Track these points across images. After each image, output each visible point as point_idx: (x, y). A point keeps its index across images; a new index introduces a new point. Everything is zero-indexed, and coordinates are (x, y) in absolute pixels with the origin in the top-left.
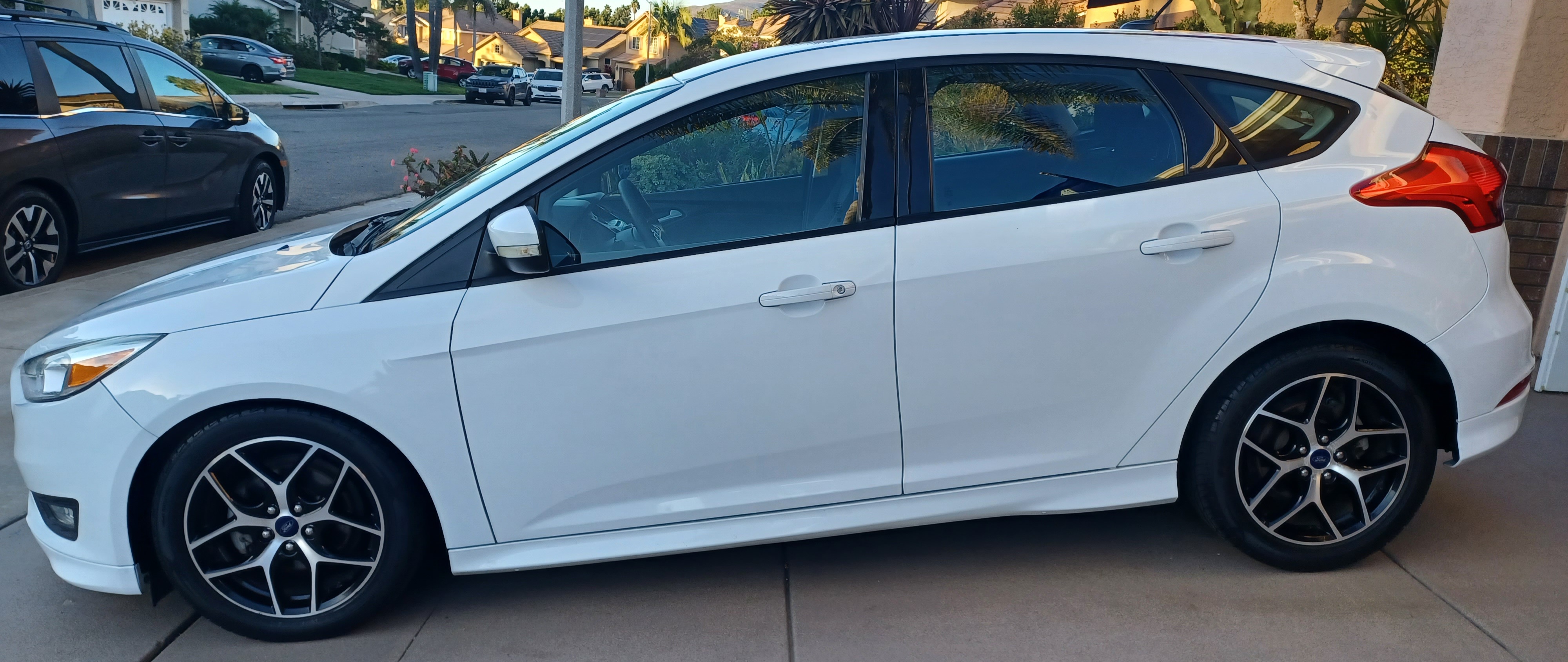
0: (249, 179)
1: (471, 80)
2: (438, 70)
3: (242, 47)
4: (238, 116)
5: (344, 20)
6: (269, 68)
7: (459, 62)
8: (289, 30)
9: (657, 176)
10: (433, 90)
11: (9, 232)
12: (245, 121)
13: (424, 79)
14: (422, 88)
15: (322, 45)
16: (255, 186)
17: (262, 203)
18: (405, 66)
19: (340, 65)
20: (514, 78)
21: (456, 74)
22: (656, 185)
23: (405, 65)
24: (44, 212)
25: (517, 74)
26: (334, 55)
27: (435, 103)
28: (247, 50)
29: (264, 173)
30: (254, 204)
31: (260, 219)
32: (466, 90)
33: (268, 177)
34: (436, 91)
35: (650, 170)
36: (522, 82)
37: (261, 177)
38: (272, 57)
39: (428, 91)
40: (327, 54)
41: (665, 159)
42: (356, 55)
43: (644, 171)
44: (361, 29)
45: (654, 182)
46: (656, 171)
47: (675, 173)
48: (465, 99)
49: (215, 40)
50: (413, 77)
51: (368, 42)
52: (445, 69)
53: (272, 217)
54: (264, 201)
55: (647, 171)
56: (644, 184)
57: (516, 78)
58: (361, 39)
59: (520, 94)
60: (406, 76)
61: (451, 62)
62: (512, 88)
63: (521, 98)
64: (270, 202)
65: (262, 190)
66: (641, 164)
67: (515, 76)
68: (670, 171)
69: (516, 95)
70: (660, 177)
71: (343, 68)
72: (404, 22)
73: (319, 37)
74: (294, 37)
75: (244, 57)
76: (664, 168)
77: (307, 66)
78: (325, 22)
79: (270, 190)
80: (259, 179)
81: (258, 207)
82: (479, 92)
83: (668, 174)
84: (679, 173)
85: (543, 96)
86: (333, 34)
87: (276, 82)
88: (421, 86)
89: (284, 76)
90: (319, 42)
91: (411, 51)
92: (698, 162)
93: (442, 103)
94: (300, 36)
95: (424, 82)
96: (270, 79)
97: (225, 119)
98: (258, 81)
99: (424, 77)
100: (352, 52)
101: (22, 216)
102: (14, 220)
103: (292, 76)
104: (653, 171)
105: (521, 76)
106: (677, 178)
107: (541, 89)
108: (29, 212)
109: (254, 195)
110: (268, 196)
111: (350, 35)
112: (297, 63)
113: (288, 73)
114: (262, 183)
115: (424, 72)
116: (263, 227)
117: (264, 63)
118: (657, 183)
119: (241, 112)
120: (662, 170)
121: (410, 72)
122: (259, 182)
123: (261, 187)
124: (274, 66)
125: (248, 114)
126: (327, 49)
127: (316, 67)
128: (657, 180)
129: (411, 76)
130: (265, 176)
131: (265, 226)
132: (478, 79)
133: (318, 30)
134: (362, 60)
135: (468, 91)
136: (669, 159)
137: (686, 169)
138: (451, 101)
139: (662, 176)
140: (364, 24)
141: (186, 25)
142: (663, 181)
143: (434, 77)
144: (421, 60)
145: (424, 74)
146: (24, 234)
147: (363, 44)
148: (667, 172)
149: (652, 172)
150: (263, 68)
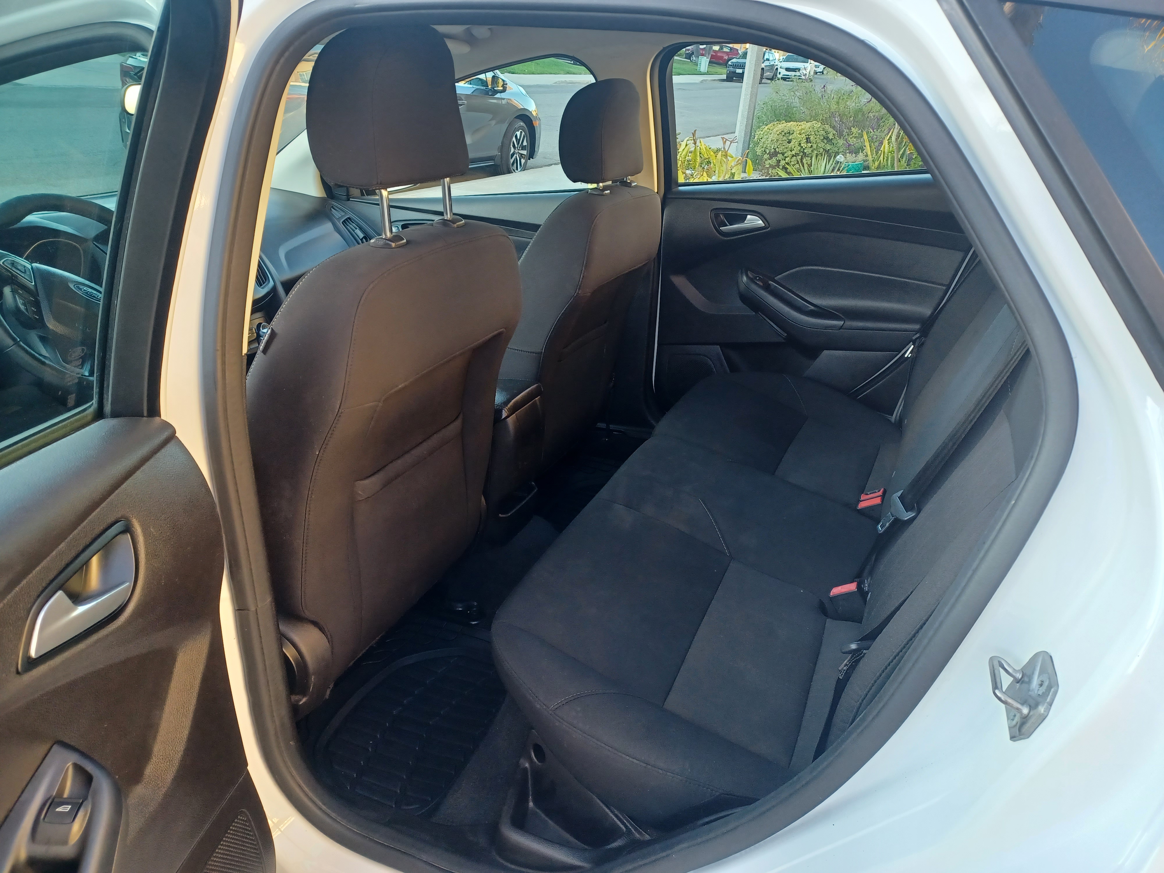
0: (508, 135)
1: (732, 62)
2: (712, 55)
4: (502, 86)
7: (729, 49)
9: (805, 140)
10: (704, 72)
12: (504, 90)
13: (699, 62)
14: (697, 70)
16: (513, 139)
17: (518, 153)
18: (690, 53)
20: (765, 61)
21: (726, 58)
22: (804, 147)
23: (690, 51)
25: (768, 57)
27: (702, 81)
29: (520, 130)
30: (511, 153)
31: (515, 164)
32: (727, 71)
33: (523, 133)
34: (706, 72)
35: (801, 134)
36: (771, 64)
37: (518, 133)
39: (701, 72)
41: (816, 125)
43: (796, 135)
45: (802, 145)
46: (806, 135)
47: (823, 138)
48: (726, 78)
50: (694, 61)
52: (718, 55)
53: (526, 163)
54: (519, 151)
55: (798, 136)
56: (794, 146)
57: (766, 60)
59: (768, 73)
60: (689, 61)
61: (724, 48)
62: (763, 69)
63: (768, 77)
64: (524, 152)
65: (518, 144)
66: (794, 129)
67: (766, 59)
68: (819, 136)
69: (765, 75)
70: (808, 140)
76: (813, 133)
79: (525, 143)
80: (516, 135)
81: (515, 155)
82: (737, 72)
83: (816, 138)
84: (826, 138)
85: (788, 75)
88: (696, 68)
92: (853, 129)
93: (707, 82)
95: (699, 64)
99: (699, 60)
104: (804, 135)
105: (770, 59)
106: (824, 142)
107: (788, 69)
109: (511, 146)
110: (523, 148)
114: (518, 138)
115: (700, 57)
116: (517, 170)
118: (805, 146)
120: (811, 135)
121: (692, 57)
122: (516, 136)
123: (518, 141)
128: (806, 143)
129: (693, 60)
130: (521, 132)
131: (519, 170)
132: (737, 62)
135: (728, 72)
136: (819, 125)
138: (714, 80)
139: (810, 140)
142: (811, 144)
143: (706, 61)
144: (700, 47)
145: (699, 58)
148: (815, 137)
149: (802, 137)
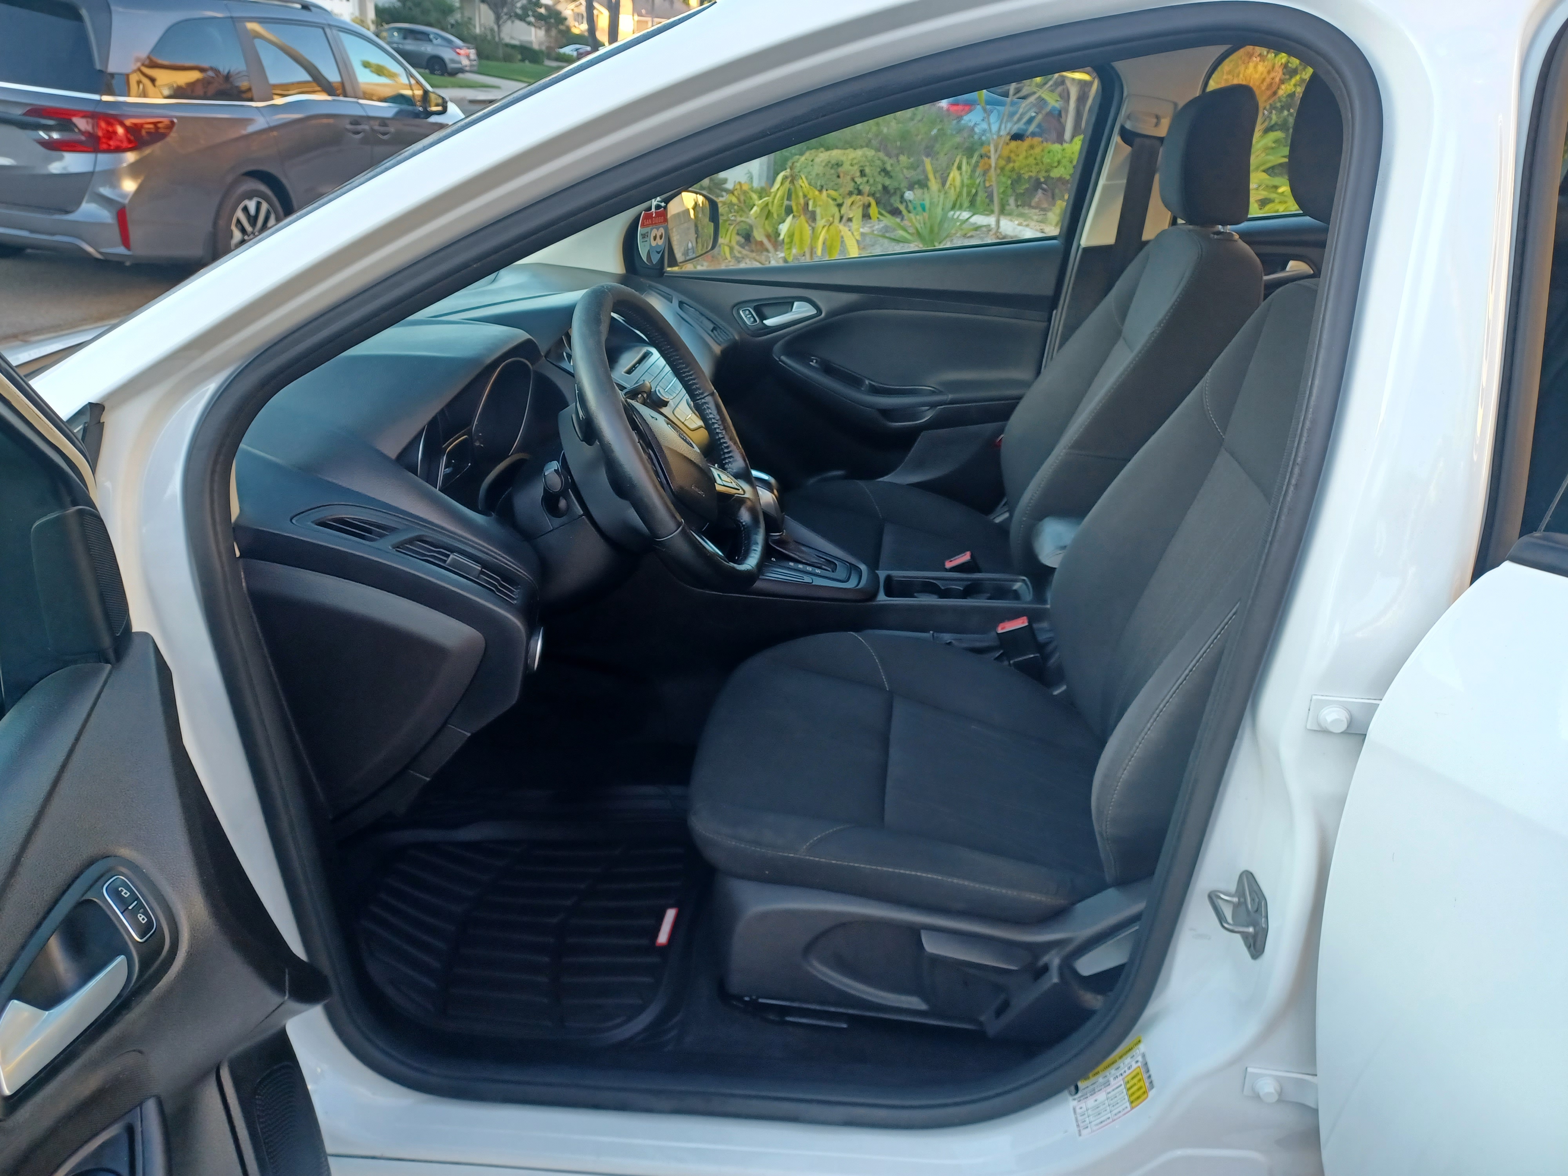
3: (425, 37)
4: (437, 105)
5: (524, 8)
6: (453, 61)
8: (470, 19)
11: (236, 226)
12: (444, 111)
15: (503, 35)
19: (519, 57)
24: (265, 206)
26: (514, 47)
28: (430, 41)
35: (853, 166)
38: (454, 48)
40: (507, 45)
41: (869, 154)
42: (536, 46)
43: (847, 168)
44: (540, 17)
45: (856, 180)
47: (880, 170)
49: (399, 30)
51: (548, 31)
55: (850, 168)
56: (847, 182)
58: (540, 28)
66: (844, 159)
68: (874, 167)
70: (863, 173)
71: (523, 60)
72: (583, 9)
73: (499, 26)
74: (475, 27)
75: (428, 49)
76: (868, 164)
77: (488, 58)
78: (505, 10)
83: (871, 170)
84: (884, 170)
86: (513, 22)
87: (461, 76)
89: (467, 69)
90: (499, 31)
91: (590, 41)
94: (480, 25)
96: (454, 73)
97: (425, 109)
98: (442, 75)
100: (531, 42)
101: (246, 209)
102: (240, 214)
103: (475, 68)
108: (252, 205)
111: (529, 23)
112: (480, 55)
113: (471, 66)
117: (447, 54)
119: (440, 101)
124: (456, 57)
125: (447, 103)
126: (507, 40)
127: (496, 59)
133: (498, 18)
134: (541, 52)
137: (892, 165)
140: (542, 11)
141: (371, 15)
146: (249, 228)
147: (541, 33)
150: (447, 61)
